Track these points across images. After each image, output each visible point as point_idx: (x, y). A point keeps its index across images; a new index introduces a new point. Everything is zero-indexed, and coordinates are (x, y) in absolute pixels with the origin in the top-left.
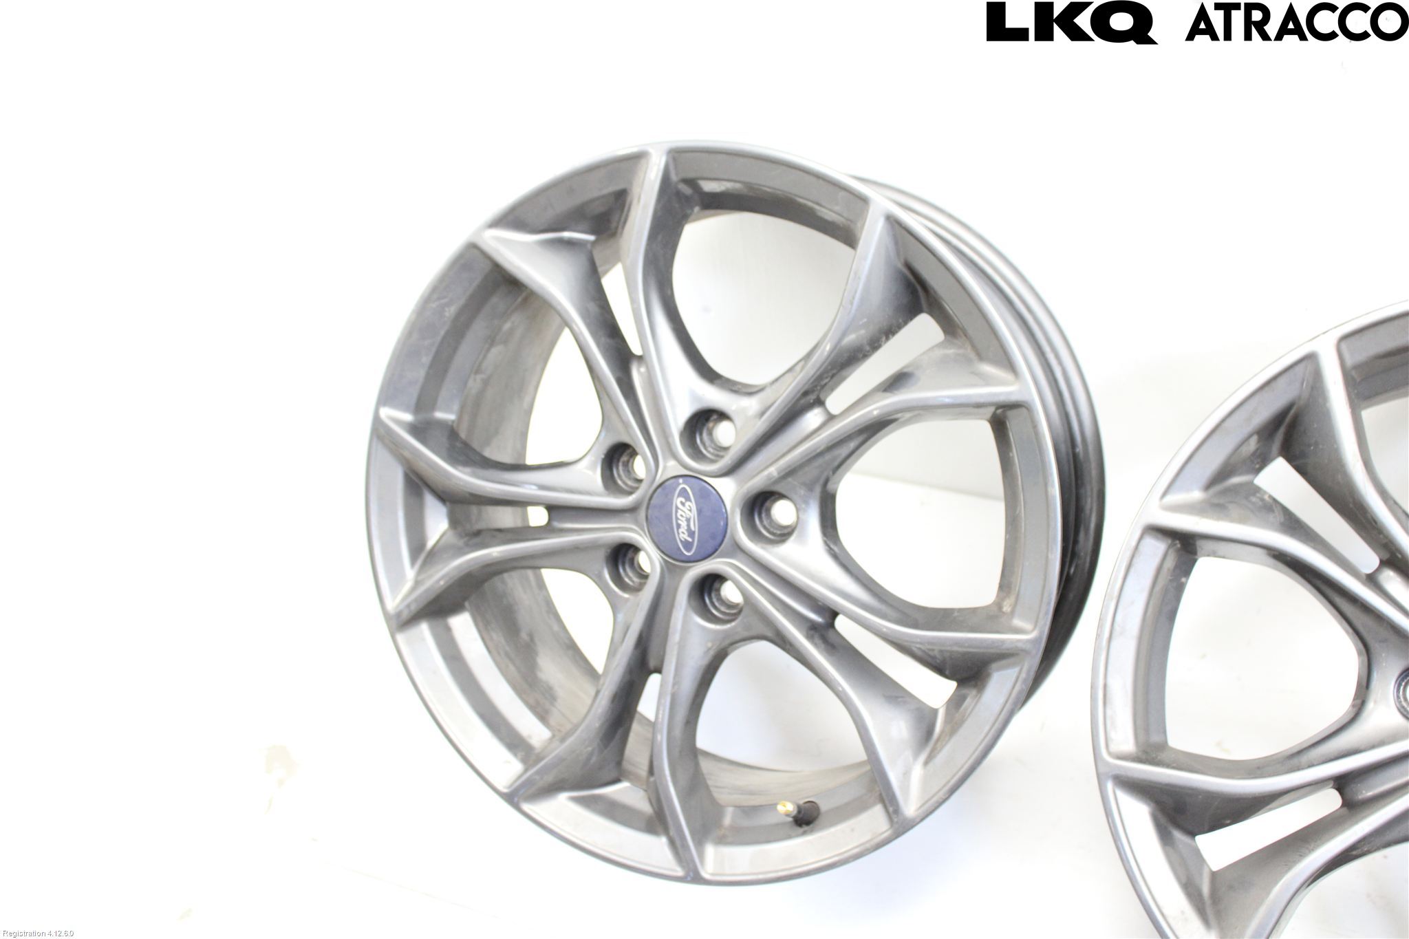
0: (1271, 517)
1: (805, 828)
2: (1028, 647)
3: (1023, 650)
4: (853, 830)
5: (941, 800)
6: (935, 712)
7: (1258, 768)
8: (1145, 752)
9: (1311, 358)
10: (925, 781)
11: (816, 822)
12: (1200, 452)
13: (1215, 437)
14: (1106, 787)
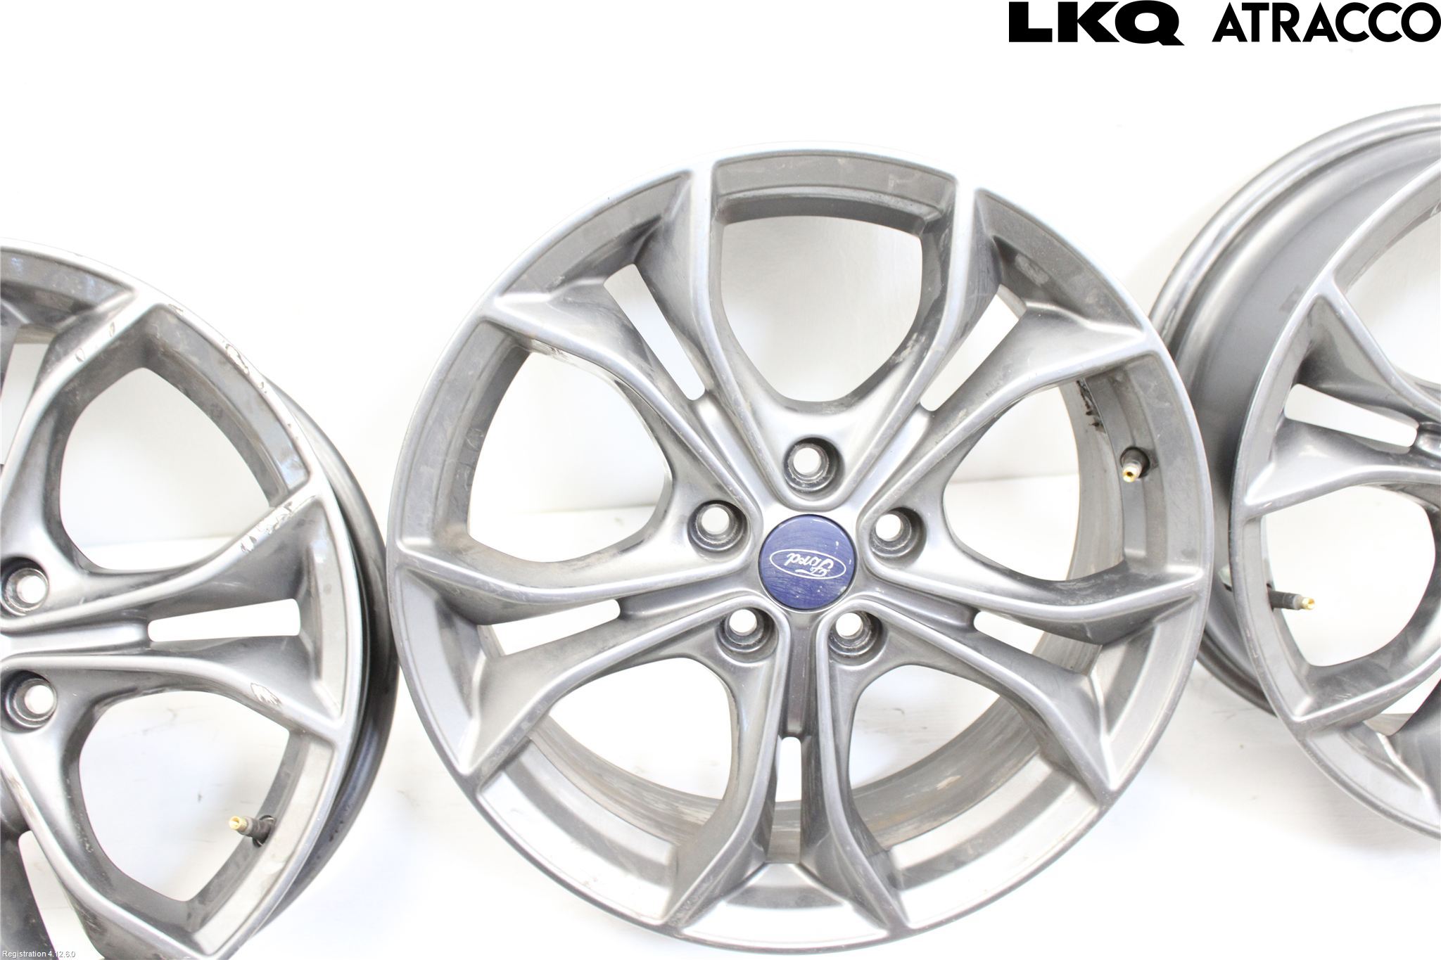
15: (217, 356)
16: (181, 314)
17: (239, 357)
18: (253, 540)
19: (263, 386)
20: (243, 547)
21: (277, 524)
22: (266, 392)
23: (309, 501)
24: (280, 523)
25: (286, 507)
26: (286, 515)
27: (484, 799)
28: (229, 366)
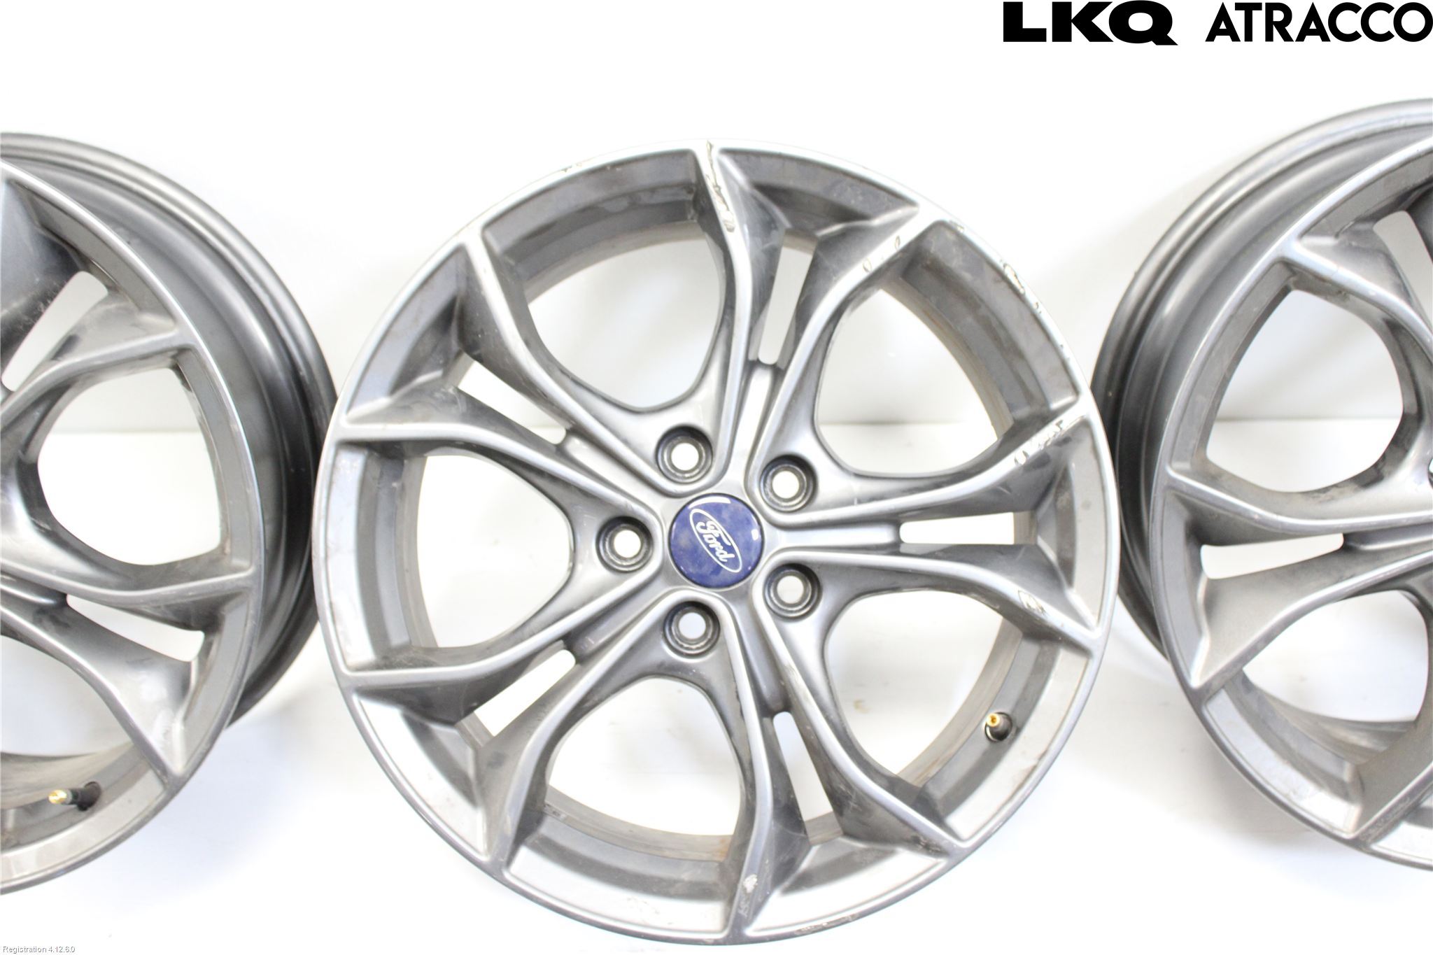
0: (454, 410)
1: (89, 810)
2: (249, 583)
3: (245, 588)
4: (130, 801)
5: (205, 751)
6: (188, 665)
7: (488, 648)
8: (385, 658)
9: (460, 252)
10: (188, 737)
11: (98, 802)
12: (375, 361)
13: (387, 343)
14: (351, 701)
15: (992, 274)
16: (961, 231)
17: (1016, 276)
18: (1025, 454)
19: (1038, 306)
20: (1016, 461)
21: (1048, 440)
22: (1040, 312)
23: (1078, 420)
24: (1051, 440)
25: (1058, 425)
26: (1056, 433)
27: (1208, 711)
28: (1004, 285)
